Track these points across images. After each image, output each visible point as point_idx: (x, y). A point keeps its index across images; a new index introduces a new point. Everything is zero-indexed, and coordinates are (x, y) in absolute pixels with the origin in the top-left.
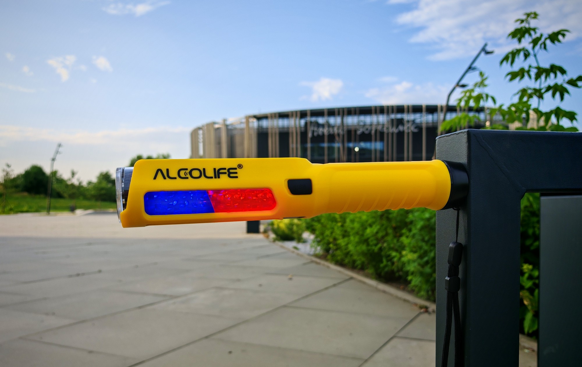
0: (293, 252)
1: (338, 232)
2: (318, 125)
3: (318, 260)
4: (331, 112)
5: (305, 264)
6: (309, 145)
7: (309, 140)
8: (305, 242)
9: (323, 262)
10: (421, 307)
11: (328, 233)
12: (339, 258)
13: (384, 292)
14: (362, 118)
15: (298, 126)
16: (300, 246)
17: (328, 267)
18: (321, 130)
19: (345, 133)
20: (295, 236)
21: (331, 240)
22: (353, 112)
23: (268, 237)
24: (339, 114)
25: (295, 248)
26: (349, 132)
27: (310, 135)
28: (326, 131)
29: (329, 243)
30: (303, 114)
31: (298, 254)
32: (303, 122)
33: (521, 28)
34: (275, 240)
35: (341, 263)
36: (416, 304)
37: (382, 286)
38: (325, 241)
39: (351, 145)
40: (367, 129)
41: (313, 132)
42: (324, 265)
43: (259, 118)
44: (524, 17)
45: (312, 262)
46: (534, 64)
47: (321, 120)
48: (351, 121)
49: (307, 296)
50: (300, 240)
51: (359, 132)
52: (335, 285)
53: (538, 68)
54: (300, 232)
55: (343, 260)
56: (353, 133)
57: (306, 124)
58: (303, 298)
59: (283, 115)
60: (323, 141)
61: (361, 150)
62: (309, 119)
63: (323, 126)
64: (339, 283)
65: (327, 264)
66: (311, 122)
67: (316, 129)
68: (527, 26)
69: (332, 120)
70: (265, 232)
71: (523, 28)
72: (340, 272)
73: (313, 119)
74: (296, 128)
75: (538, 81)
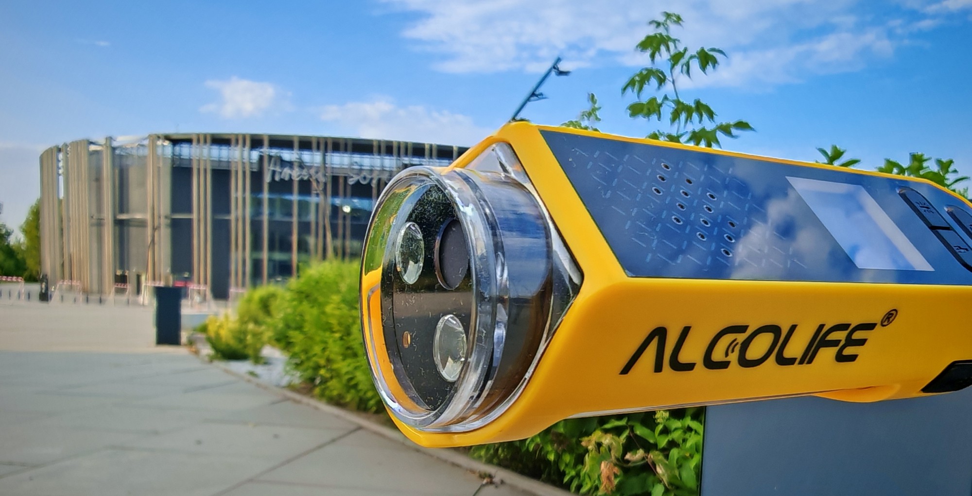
0: (249, 381)
1: (335, 348)
2: (283, 163)
3: (297, 397)
4: (306, 144)
5: (273, 403)
6: (266, 196)
7: (266, 187)
8: (266, 362)
9: (305, 399)
10: (482, 476)
11: (317, 349)
12: (335, 393)
14: (357, 158)
15: (246, 160)
16: (259, 369)
17: (316, 408)
18: (287, 171)
19: (329, 180)
20: (250, 352)
21: (322, 362)
22: (342, 147)
23: (197, 353)
24: (318, 148)
25: (252, 374)
26: (335, 179)
27: (267, 179)
28: (296, 174)
29: (317, 367)
30: (256, 142)
31: (258, 385)
32: (255, 155)
33: (655, 36)
34: (212, 359)
35: (338, 402)
36: (472, 471)
38: (311, 364)
39: (338, 201)
40: (365, 178)
41: (274, 173)
42: (308, 405)
43: (175, 142)
44: (661, 19)
45: (288, 399)
46: (672, 96)
47: (287, 155)
48: (340, 161)
49: (289, 461)
50: (258, 359)
51: (351, 182)
52: (333, 441)
53: (678, 102)
54: (258, 346)
55: (341, 396)
56: (341, 181)
57: (261, 158)
58: (283, 464)
59: (220, 141)
60: (291, 192)
61: (354, 210)
62: (266, 150)
63: (290, 164)
64: (341, 437)
65: (313, 402)
66: (270, 157)
67: (278, 169)
68: (664, 34)
69: (307, 156)
70: (191, 343)
71: (658, 36)
72: (338, 417)
73: (274, 152)
74: (244, 163)
75: (676, 125)
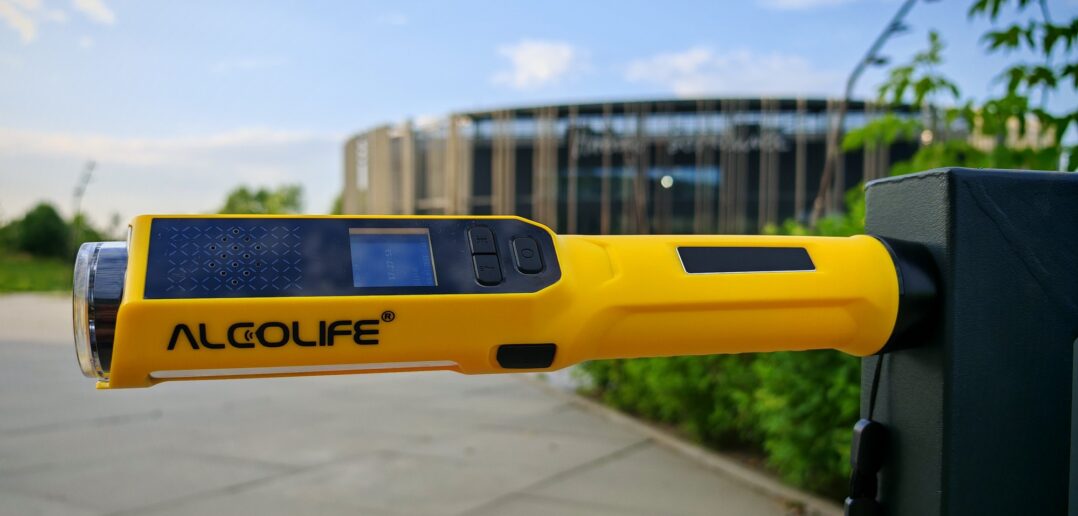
2: (590, 133)
4: (619, 109)
6: (573, 173)
7: (573, 164)
10: (790, 505)
13: (717, 472)
14: (678, 121)
15: (551, 136)
18: (595, 143)
19: (644, 149)
22: (660, 109)
24: (632, 114)
26: (652, 148)
27: (574, 153)
28: (606, 145)
29: (607, 371)
30: (562, 112)
31: (545, 390)
32: (562, 126)
37: (714, 460)
39: (655, 173)
40: (687, 146)
41: (581, 147)
42: (594, 412)
43: (477, 118)
45: (574, 405)
47: (597, 124)
48: (658, 126)
49: (561, 476)
51: (671, 150)
52: (617, 455)
53: (1049, 27)
55: (634, 403)
56: (660, 151)
57: (568, 131)
58: (553, 479)
59: (524, 114)
60: (600, 166)
61: (675, 184)
63: (600, 135)
64: (628, 450)
65: (602, 409)
66: (579, 129)
67: (586, 141)
69: (619, 125)
72: (627, 428)
73: (582, 122)
74: (548, 139)
